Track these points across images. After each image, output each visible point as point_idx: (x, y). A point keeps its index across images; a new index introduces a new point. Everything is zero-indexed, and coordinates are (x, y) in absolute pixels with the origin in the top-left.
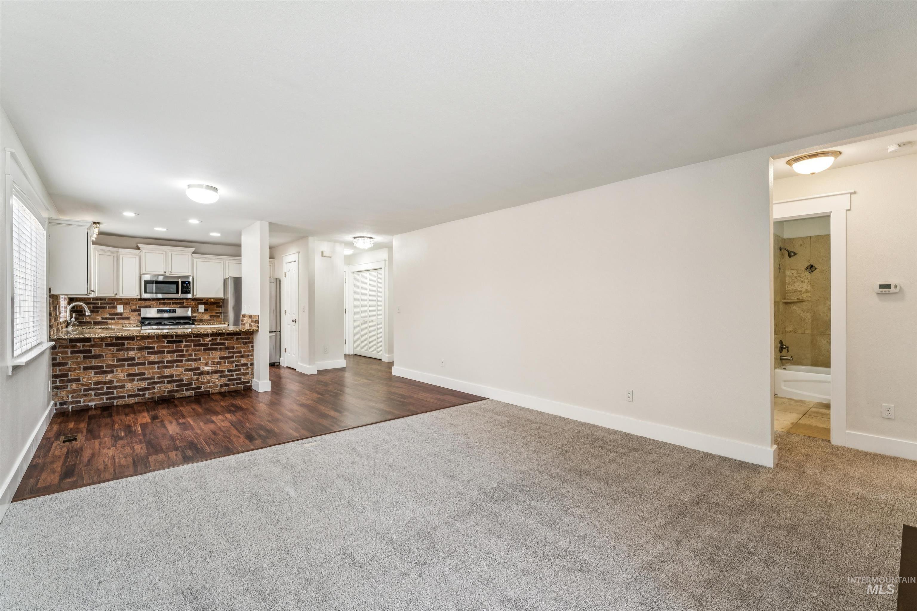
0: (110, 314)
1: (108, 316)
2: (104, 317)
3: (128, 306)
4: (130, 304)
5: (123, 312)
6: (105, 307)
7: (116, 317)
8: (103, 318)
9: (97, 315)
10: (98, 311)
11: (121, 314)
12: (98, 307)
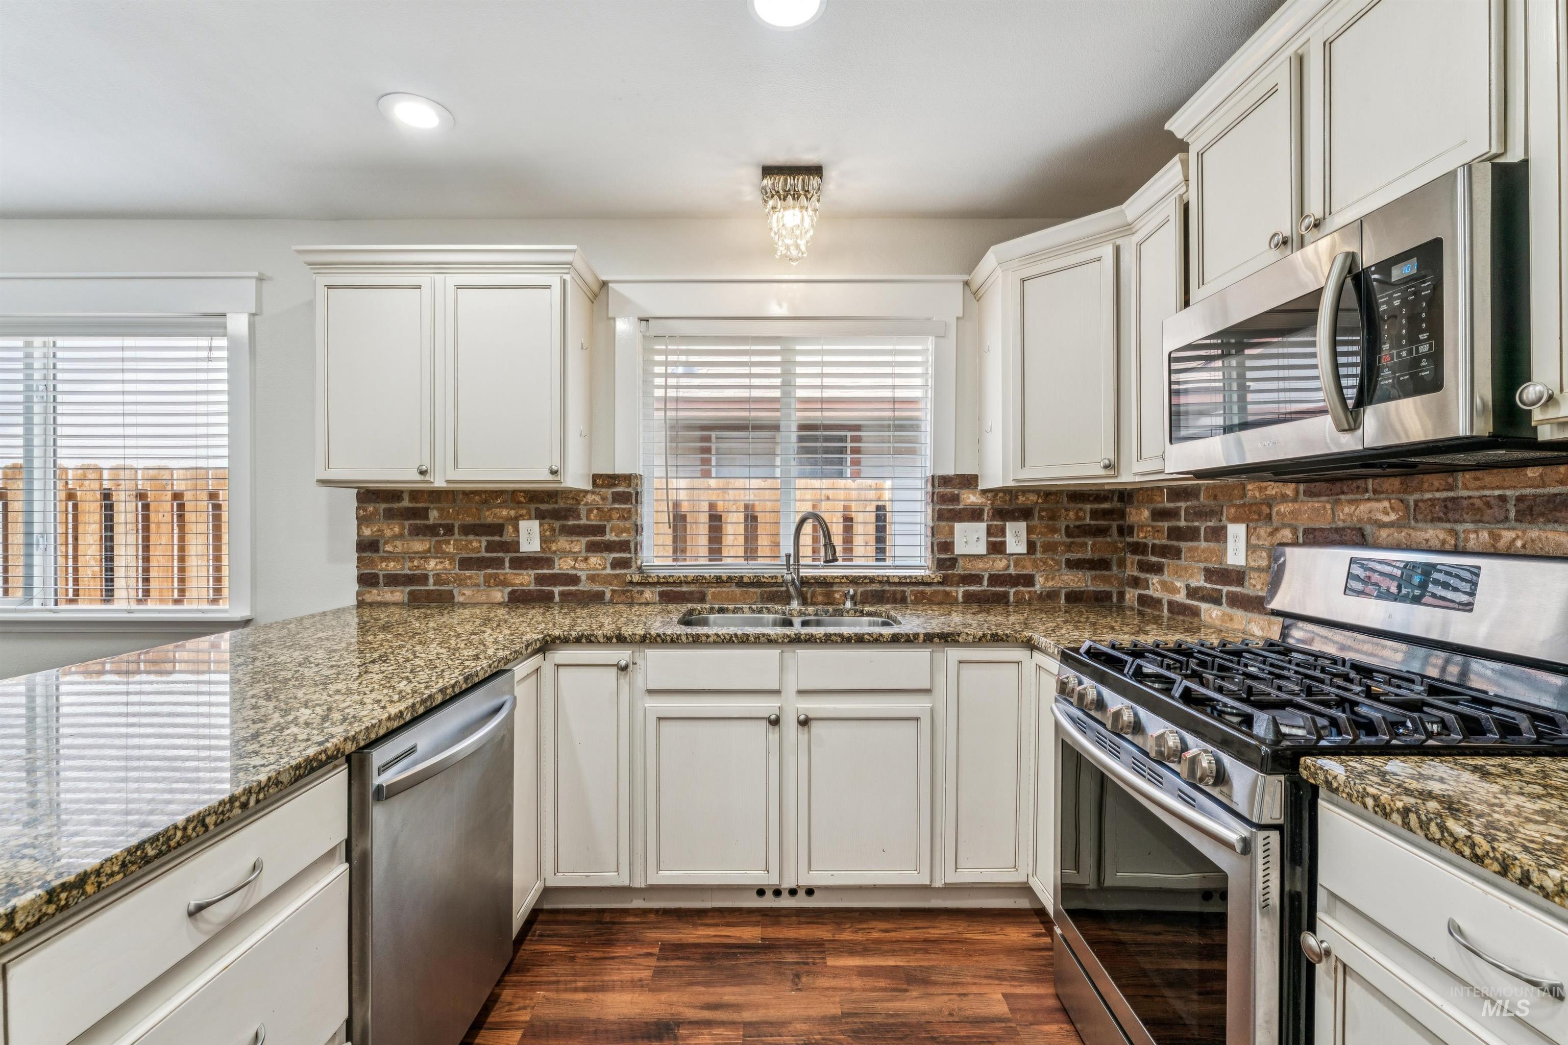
0: (1210, 574)
1: (1199, 581)
2: (1194, 583)
3: (1263, 531)
4: (1269, 517)
5: (1243, 563)
6: (1192, 534)
7: (1225, 589)
8: (1192, 593)
9: (1177, 573)
10: (1176, 554)
11: (1237, 576)
12: (1176, 534)
